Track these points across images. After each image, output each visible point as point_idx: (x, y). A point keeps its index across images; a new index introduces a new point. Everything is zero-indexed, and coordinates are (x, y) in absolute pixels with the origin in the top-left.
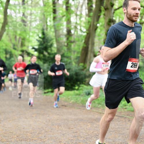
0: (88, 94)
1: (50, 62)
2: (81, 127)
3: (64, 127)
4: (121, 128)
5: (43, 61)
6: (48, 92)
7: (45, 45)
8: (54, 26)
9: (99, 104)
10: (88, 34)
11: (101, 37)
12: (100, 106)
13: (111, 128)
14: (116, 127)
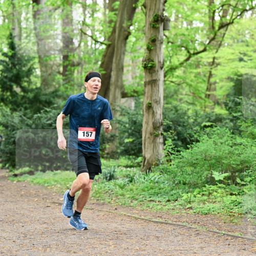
0: (108, 178)
1: (26, 109)
2: (94, 248)
3: (57, 248)
4: (181, 250)
5: (10, 106)
6: (21, 174)
7: (15, 71)
8: (35, 29)
9: (133, 198)
10: (108, 46)
11: (136, 55)
12: (135, 202)
13: (160, 250)
14: (170, 249)
